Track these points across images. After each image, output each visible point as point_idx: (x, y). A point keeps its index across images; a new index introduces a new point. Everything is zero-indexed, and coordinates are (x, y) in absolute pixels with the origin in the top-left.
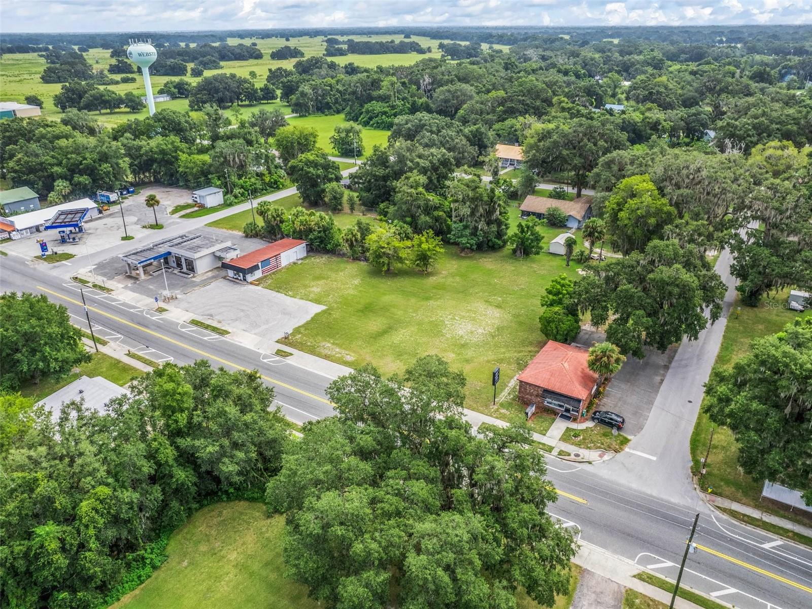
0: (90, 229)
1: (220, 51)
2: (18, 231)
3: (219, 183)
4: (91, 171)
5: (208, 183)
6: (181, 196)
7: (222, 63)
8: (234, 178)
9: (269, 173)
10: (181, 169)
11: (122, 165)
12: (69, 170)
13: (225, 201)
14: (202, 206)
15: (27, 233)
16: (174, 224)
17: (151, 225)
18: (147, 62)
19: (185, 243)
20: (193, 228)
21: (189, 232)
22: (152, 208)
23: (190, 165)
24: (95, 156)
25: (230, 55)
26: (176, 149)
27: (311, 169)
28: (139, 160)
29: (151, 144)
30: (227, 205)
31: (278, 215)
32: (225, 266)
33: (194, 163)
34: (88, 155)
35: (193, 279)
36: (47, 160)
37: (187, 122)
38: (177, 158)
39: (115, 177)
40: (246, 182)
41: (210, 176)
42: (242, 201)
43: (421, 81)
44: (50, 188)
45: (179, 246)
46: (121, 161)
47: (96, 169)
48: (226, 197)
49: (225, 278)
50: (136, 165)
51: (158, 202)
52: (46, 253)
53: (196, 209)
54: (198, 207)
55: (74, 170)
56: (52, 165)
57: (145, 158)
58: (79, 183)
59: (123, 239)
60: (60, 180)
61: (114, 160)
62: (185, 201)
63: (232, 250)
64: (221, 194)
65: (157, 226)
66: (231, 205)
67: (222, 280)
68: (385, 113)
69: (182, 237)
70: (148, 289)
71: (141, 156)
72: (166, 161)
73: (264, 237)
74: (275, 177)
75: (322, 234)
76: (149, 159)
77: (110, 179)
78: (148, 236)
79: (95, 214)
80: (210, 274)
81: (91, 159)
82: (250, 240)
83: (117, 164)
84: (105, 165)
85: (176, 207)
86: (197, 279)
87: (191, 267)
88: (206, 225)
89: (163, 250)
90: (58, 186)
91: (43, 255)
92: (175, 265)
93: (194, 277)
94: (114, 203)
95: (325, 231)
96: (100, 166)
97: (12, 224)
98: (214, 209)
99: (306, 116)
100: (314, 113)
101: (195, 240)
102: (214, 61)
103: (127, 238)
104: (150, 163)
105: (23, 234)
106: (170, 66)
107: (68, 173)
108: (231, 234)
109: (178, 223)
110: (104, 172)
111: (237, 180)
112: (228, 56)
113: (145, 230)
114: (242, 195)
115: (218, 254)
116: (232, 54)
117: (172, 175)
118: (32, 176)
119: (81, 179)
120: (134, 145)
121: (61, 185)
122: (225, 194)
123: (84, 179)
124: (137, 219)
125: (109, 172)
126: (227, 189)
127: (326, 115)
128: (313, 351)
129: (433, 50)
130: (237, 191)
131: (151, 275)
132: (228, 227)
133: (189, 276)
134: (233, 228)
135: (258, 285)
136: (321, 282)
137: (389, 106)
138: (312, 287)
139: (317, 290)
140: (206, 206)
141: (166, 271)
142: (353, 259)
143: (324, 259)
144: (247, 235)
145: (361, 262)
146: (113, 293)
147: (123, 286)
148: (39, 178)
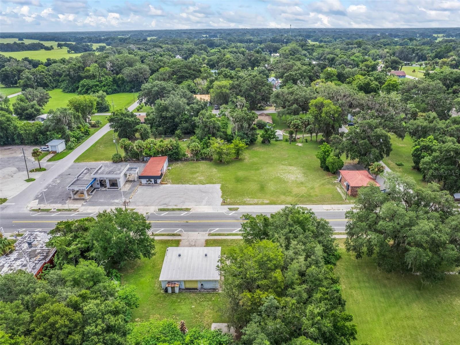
3: (60, 136)
9: (82, 126)
14: (55, 153)
16: (50, 165)
17: (36, 169)
20: (69, 166)
30: (70, 149)
40: (75, 133)
43: (106, 65)
49: (141, 185)
63: (134, 169)
64: (64, 142)
65: (40, 170)
66: (72, 149)
68: (97, 85)
73: (128, 160)
74: (86, 128)
78: (44, 176)
80: (128, 186)
86: (125, 190)
87: (114, 184)
88: (75, 162)
92: (99, 186)
93: (121, 189)
95: (177, 148)
98: (64, 153)
103: (30, 180)
109: (53, 165)
113: (35, 173)
114: (75, 141)
124: (16, 168)
126: (66, 139)
128: (245, 204)
129: (55, 48)
130: (72, 139)
131: (90, 195)
133: (118, 189)
135: (166, 184)
136: (198, 174)
137: (97, 81)
138: (197, 177)
139: (202, 178)
140: (57, 152)
141: (97, 191)
142: (196, 161)
143: (180, 164)
144: (115, 162)
145: (202, 161)
146: (80, 210)
147: (79, 205)
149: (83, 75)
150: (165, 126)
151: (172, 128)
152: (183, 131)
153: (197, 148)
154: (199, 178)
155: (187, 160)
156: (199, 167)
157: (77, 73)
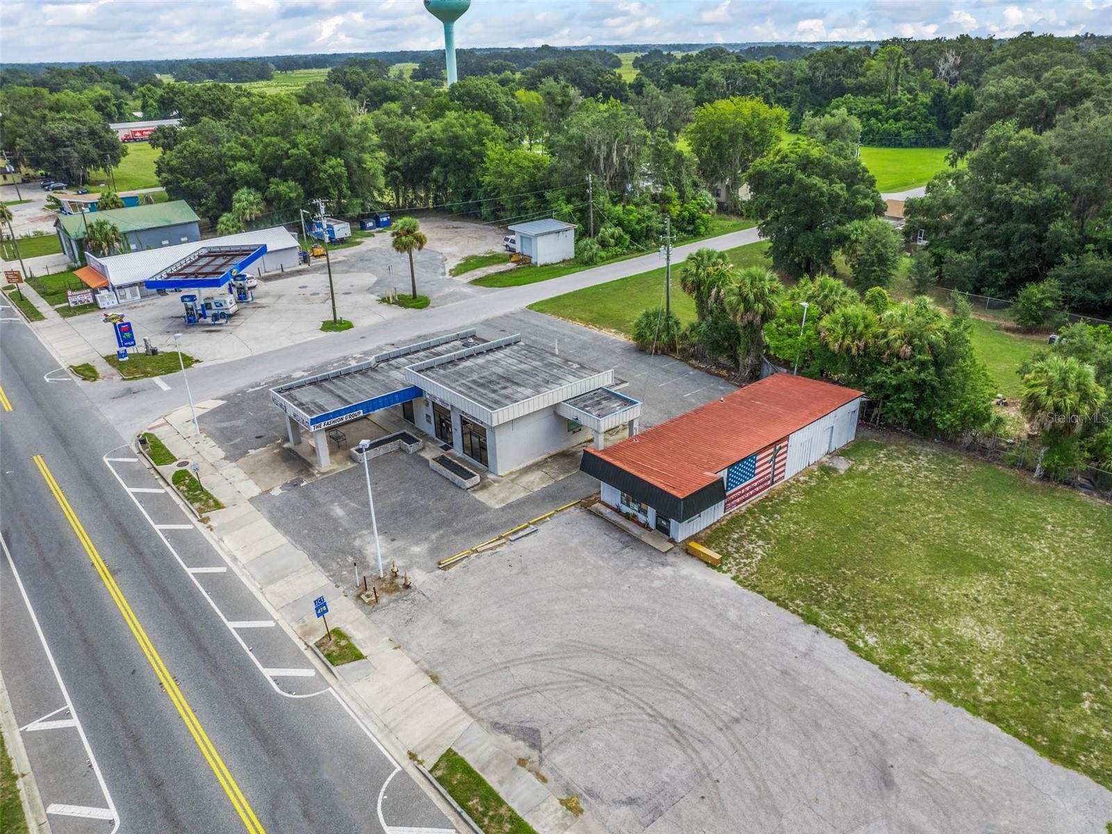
0: (266, 294)
2: (114, 288)
3: (567, 209)
4: (306, 175)
5: (543, 210)
6: (481, 238)
8: (603, 200)
9: (680, 198)
10: (487, 179)
11: (369, 165)
12: (263, 169)
13: (579, 251)
14: (525, 262)
15: (134, 295)
16: (455, 296)
17: (401, 297)
19: (469, 363)
20: (499, 313)
21: (488, 323)
22: (406, 254)
23: (506, 170)
24: (316, 141)
26: (481, 136)
27: (816, 180)
28: (405, 159)
29: (432, 128)
30: (583, 261)
31: (760, 297)
32: (593, 466)
33: (517, 165)
34: (301, 138)
35: (481, 496)
36: (230, 149)
37: (508, 103)
38: (480, 156)
39: (352, 189)
40: (631, 212)
41: (548, 195)
42: (617, 257)
43: (939, 62)
44: (225, 204)
45: (451, 369)
46: (367, 157)
47: (316, 168)
48: (582, 244)
49: (586, 505)
50: (397, 169)
51: (421, 241)
52: (130, 350)
53: (511, 265)
54: (517, 262)
55: (272, 168)
56: (235, 159)
57: (417, 153)
58: (278, 196)
59: (328, 326)
60: (245, 190)
61: (354, 153)
62: (487, 248)
63: (615, 404)
64: (571, 234)
65: (414, 301)
66: (590, 262)
67: (575, 512)
69: (463, 338)
70: (327, 517)
71: (411, 150)
72: (459, 162)
73: (693, 356)
74: (692, 206)
75: (929, 375)
76: (426, 157)
78: (386, 325)
79: (293, 262)
81: (305, 146)
82: (652, 360)
83: (360, 162)
84: (333, 161)
85: (468, 260)
86: (493, 499)
87: (478, 451)
88: (531, 307)
89: (401, 377)
90: (240, 201)
91: (120, 355)
92: (430, 429)
93: (483, 486)
94: (343, 242)
95: (938, 364)
96: (324, 162)
97: (101, 273)
98: (551, 270)
101: (499, 355)
103: (335, 325)
104: (426, 164)
105: (124, 297)
107: (261, 175)
108: (596, 338)
109: (465, 297)
110: (330, 176)
111: (608, 206)
113: (384, 306)
114: (619, 241)
115: (570, 412)
117: (467, 195)
118: (199, 182)
119: (282, 188)
120: (399, 126)
121: (244, 198)
122: (580, 236)
123: (288, 189)
124: (375, 279)
125: (340, 177)
126: (586, 226)
130: (608, 230)
131: (352, 458)
132: (586, 316)
133: (468, 483)
134: (600, 320)
135: (711, 564)
136: (979, 586)
137: (882, 102)
138: (955, 610)
139: (990, 638)
140: (533, 261)
141: (401, 450)
142: (1046, 477)
143: (923, 460)
144: (643, 347)
145: (1082, 496)
146: (216, 517)
147: (256, 491)
148: (213, 184)
149: (849, 82)
150: (987, 253)
151: (1022, 266)
152: (1077, 292)
153: (1071, 399)
154: (966, 628)
155: (983, 450)
156: (1034, 530)
157: (838, 75)
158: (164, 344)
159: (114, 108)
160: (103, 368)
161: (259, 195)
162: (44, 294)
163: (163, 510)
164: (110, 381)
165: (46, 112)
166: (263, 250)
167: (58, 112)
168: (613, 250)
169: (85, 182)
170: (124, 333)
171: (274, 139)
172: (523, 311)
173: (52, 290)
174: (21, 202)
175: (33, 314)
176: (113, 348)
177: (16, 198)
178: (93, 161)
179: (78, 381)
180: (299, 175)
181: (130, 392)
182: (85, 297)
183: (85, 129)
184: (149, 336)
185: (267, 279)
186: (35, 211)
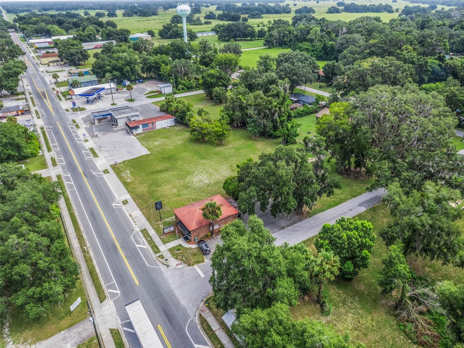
0: (104, 98)
1: (267, 8)
2: (75, 95)
3: (172, 81)
7: (263, 15)
10: (161, 73)
11: (137, 68)
12: (112, 68)
13: (173, 91)
15: (78, 97)
17: (129, 99)
18: (185, 15)
22: (129, 91)
24: (124, 62)
25: (272, 10)
35: (114, 128)
36: (107, 63)
39: (132, 74)
42: (182, 92)
43: (340, 31)
44: (103, 76)
45: (117, 111)
46: (136, 66)
47: (123, 69)
49: (127, 130)
51: (132, 88)
52: (75, 107)
53: (157, 94)
54: (159, 93)
55: (114, 68)
56: (107, 65)
58: (114, 75)
60: (108, 73)
61: (133, 65)
63: (137, 117)
65: (131, 100)
70: (93, 130)
77: (129, 74)
79: (113, 91)
80: (123, 127)
81: (121, 63)
83: (134, 67)
84: (128, 67)
86: (116, 129)
88: (153, 103)
91: (73, 108)
93: (116, 127)
96: (125, 67)
97: (73, 92)
99: (271, 48)
100: (277, 46)
101: (127, 109)
102: (259, 14)
103: (113, 104)
105: (76, 97)
106: (232, 16)
107: (112, 70)
112: (271, 11)
113: (125, 101)
114: (183, 89)
116: (274, 10)
118: (99, 70)
119: (115, 73)
121: (108, 75)
122: (174, 87)
123: (117, 73)
125: (129, 70)
127: (283, 48)
128: (118, 173)
130: (180, 87)
135: (136, 136)
140: (162, 93)
144: (161, 110)
146: (79, 129)
147: (85, 126)
148: (102, 71)
158: (81, 106)
159: (93, 37)
160: (70, 110)
161: (111, 74)
162: (63, 96)
163: (72, 128)
164: (71, 111)
165: (70, 46)
166: (104, 89)
167: (73, 46)
168: (181, 91)
169: (79, 65)
170: (74, 104)
171: (115, 61)
172: (150, 103)
173: (64, 95)
174: (63, 71)
175: (60, 100)
176: (72, 106)
177: (61, 69)
178: (81, 60)
179: (66, 112)
180: (120, 70)
181: (73, 114)
182: (70, 97)
183: (79, 51)
184: (79, 104)
185: (107, 94)
186: (65, 74)
